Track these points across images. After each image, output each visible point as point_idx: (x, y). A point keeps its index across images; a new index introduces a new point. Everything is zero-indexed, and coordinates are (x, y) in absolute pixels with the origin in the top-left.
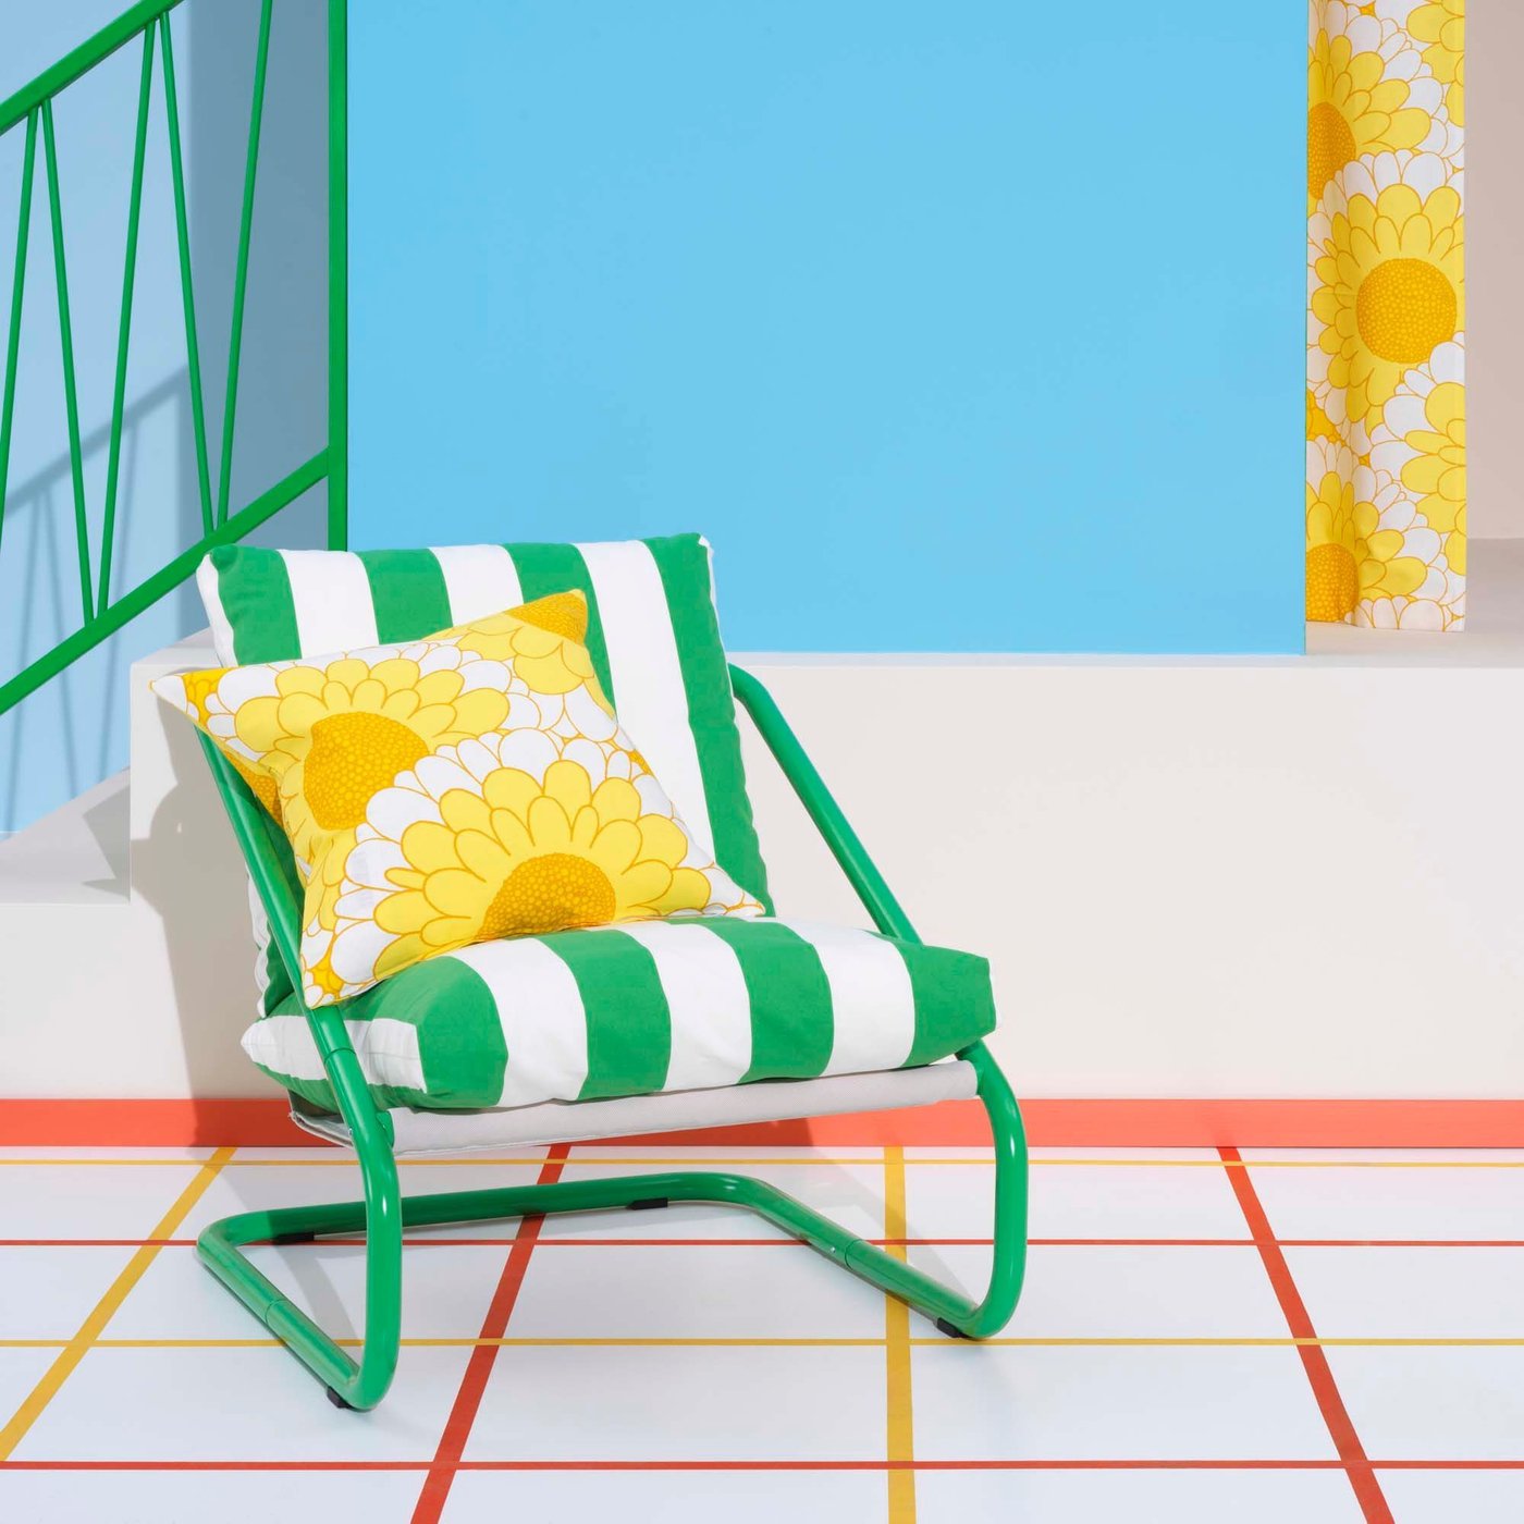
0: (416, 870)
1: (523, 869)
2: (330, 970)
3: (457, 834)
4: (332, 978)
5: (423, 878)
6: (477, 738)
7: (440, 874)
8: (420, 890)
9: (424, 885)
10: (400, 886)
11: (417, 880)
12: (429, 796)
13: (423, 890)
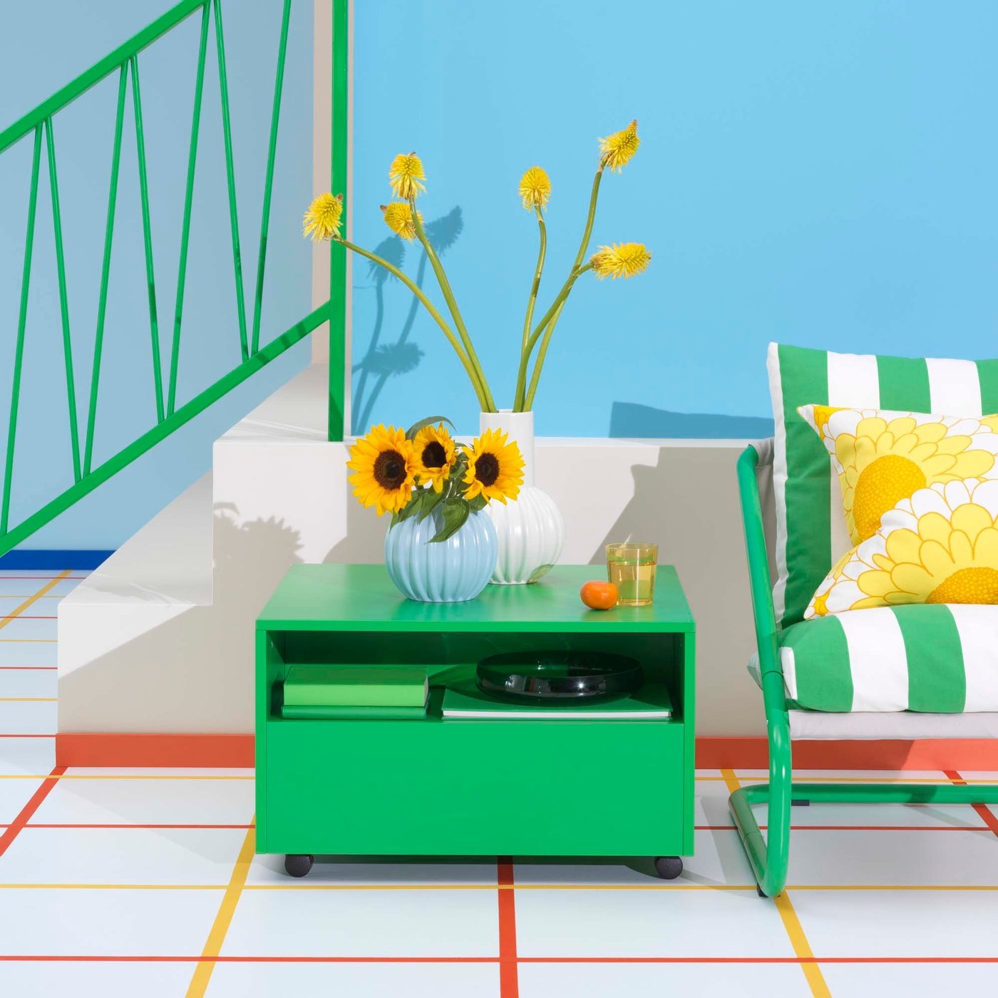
0: (890, 559)
1: (961, 574)
2: (824, 602)
3: (924, 542)
4: (823, 606)
5: (893, 565)
6: (962, 480)
7: (903, 565)
8: (888, 572)
9: (893, 569)
10: (878, 566)
11: (889, 566)
12: (914, 515)
13: (890, 573)
